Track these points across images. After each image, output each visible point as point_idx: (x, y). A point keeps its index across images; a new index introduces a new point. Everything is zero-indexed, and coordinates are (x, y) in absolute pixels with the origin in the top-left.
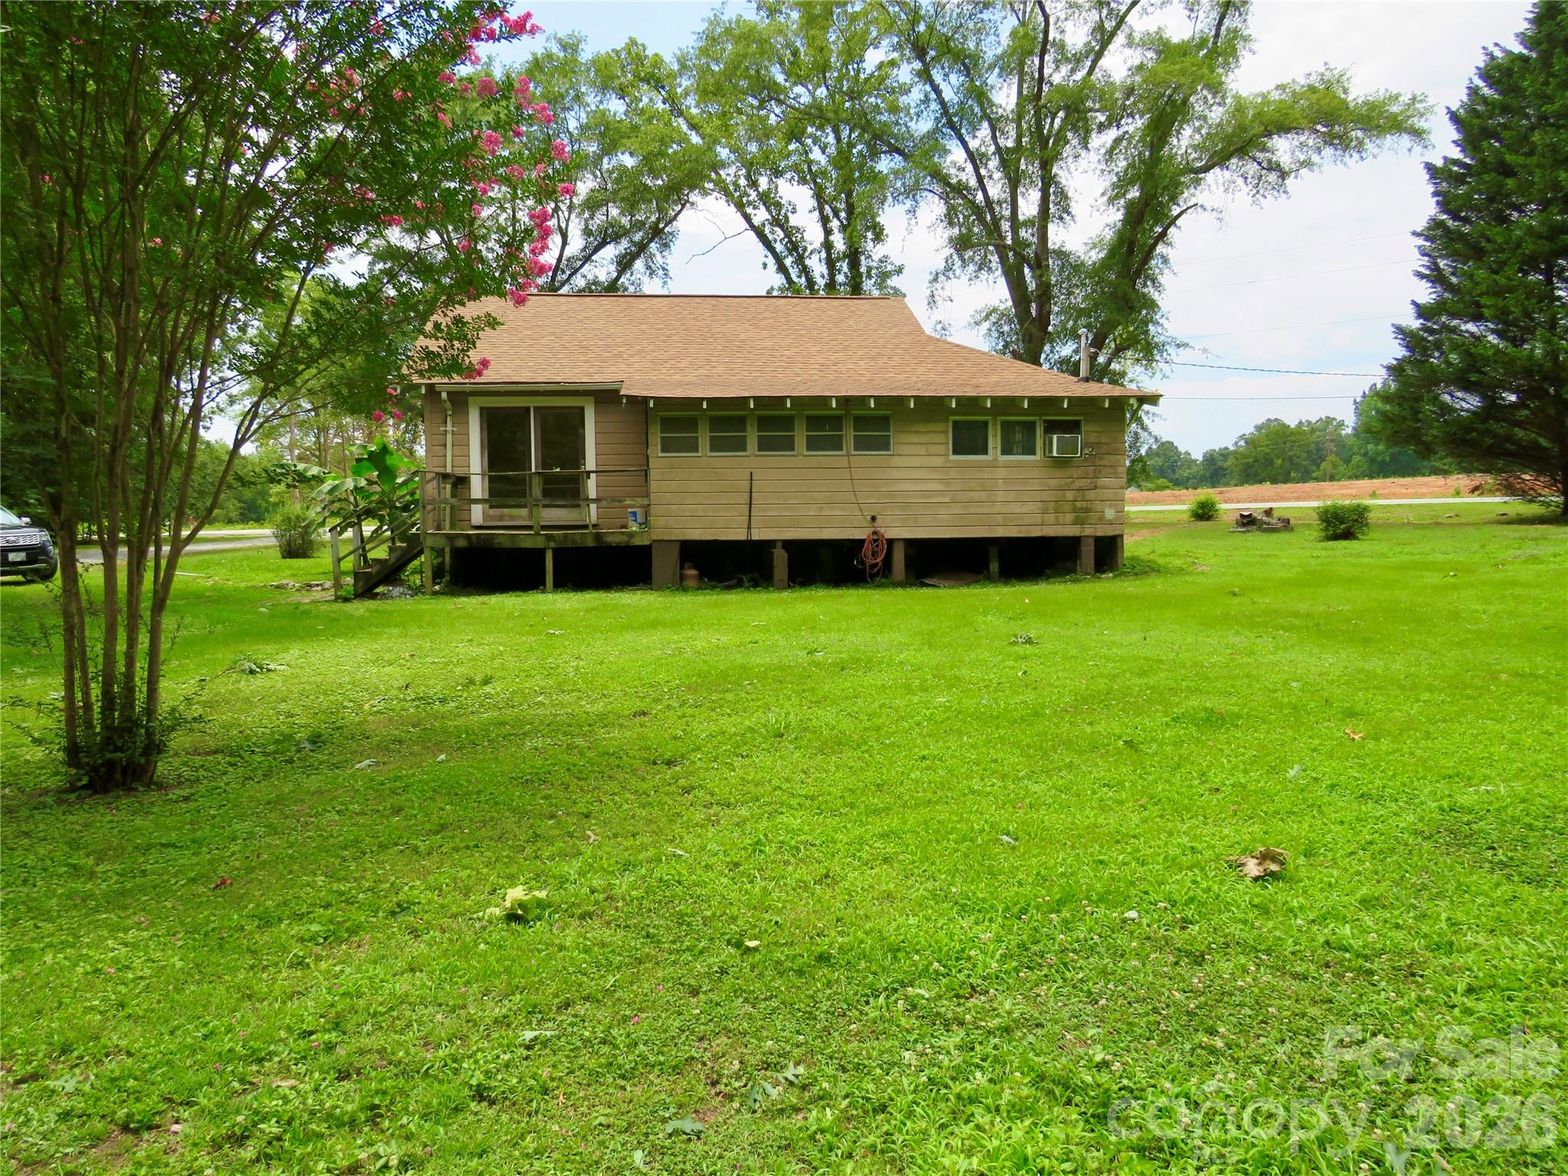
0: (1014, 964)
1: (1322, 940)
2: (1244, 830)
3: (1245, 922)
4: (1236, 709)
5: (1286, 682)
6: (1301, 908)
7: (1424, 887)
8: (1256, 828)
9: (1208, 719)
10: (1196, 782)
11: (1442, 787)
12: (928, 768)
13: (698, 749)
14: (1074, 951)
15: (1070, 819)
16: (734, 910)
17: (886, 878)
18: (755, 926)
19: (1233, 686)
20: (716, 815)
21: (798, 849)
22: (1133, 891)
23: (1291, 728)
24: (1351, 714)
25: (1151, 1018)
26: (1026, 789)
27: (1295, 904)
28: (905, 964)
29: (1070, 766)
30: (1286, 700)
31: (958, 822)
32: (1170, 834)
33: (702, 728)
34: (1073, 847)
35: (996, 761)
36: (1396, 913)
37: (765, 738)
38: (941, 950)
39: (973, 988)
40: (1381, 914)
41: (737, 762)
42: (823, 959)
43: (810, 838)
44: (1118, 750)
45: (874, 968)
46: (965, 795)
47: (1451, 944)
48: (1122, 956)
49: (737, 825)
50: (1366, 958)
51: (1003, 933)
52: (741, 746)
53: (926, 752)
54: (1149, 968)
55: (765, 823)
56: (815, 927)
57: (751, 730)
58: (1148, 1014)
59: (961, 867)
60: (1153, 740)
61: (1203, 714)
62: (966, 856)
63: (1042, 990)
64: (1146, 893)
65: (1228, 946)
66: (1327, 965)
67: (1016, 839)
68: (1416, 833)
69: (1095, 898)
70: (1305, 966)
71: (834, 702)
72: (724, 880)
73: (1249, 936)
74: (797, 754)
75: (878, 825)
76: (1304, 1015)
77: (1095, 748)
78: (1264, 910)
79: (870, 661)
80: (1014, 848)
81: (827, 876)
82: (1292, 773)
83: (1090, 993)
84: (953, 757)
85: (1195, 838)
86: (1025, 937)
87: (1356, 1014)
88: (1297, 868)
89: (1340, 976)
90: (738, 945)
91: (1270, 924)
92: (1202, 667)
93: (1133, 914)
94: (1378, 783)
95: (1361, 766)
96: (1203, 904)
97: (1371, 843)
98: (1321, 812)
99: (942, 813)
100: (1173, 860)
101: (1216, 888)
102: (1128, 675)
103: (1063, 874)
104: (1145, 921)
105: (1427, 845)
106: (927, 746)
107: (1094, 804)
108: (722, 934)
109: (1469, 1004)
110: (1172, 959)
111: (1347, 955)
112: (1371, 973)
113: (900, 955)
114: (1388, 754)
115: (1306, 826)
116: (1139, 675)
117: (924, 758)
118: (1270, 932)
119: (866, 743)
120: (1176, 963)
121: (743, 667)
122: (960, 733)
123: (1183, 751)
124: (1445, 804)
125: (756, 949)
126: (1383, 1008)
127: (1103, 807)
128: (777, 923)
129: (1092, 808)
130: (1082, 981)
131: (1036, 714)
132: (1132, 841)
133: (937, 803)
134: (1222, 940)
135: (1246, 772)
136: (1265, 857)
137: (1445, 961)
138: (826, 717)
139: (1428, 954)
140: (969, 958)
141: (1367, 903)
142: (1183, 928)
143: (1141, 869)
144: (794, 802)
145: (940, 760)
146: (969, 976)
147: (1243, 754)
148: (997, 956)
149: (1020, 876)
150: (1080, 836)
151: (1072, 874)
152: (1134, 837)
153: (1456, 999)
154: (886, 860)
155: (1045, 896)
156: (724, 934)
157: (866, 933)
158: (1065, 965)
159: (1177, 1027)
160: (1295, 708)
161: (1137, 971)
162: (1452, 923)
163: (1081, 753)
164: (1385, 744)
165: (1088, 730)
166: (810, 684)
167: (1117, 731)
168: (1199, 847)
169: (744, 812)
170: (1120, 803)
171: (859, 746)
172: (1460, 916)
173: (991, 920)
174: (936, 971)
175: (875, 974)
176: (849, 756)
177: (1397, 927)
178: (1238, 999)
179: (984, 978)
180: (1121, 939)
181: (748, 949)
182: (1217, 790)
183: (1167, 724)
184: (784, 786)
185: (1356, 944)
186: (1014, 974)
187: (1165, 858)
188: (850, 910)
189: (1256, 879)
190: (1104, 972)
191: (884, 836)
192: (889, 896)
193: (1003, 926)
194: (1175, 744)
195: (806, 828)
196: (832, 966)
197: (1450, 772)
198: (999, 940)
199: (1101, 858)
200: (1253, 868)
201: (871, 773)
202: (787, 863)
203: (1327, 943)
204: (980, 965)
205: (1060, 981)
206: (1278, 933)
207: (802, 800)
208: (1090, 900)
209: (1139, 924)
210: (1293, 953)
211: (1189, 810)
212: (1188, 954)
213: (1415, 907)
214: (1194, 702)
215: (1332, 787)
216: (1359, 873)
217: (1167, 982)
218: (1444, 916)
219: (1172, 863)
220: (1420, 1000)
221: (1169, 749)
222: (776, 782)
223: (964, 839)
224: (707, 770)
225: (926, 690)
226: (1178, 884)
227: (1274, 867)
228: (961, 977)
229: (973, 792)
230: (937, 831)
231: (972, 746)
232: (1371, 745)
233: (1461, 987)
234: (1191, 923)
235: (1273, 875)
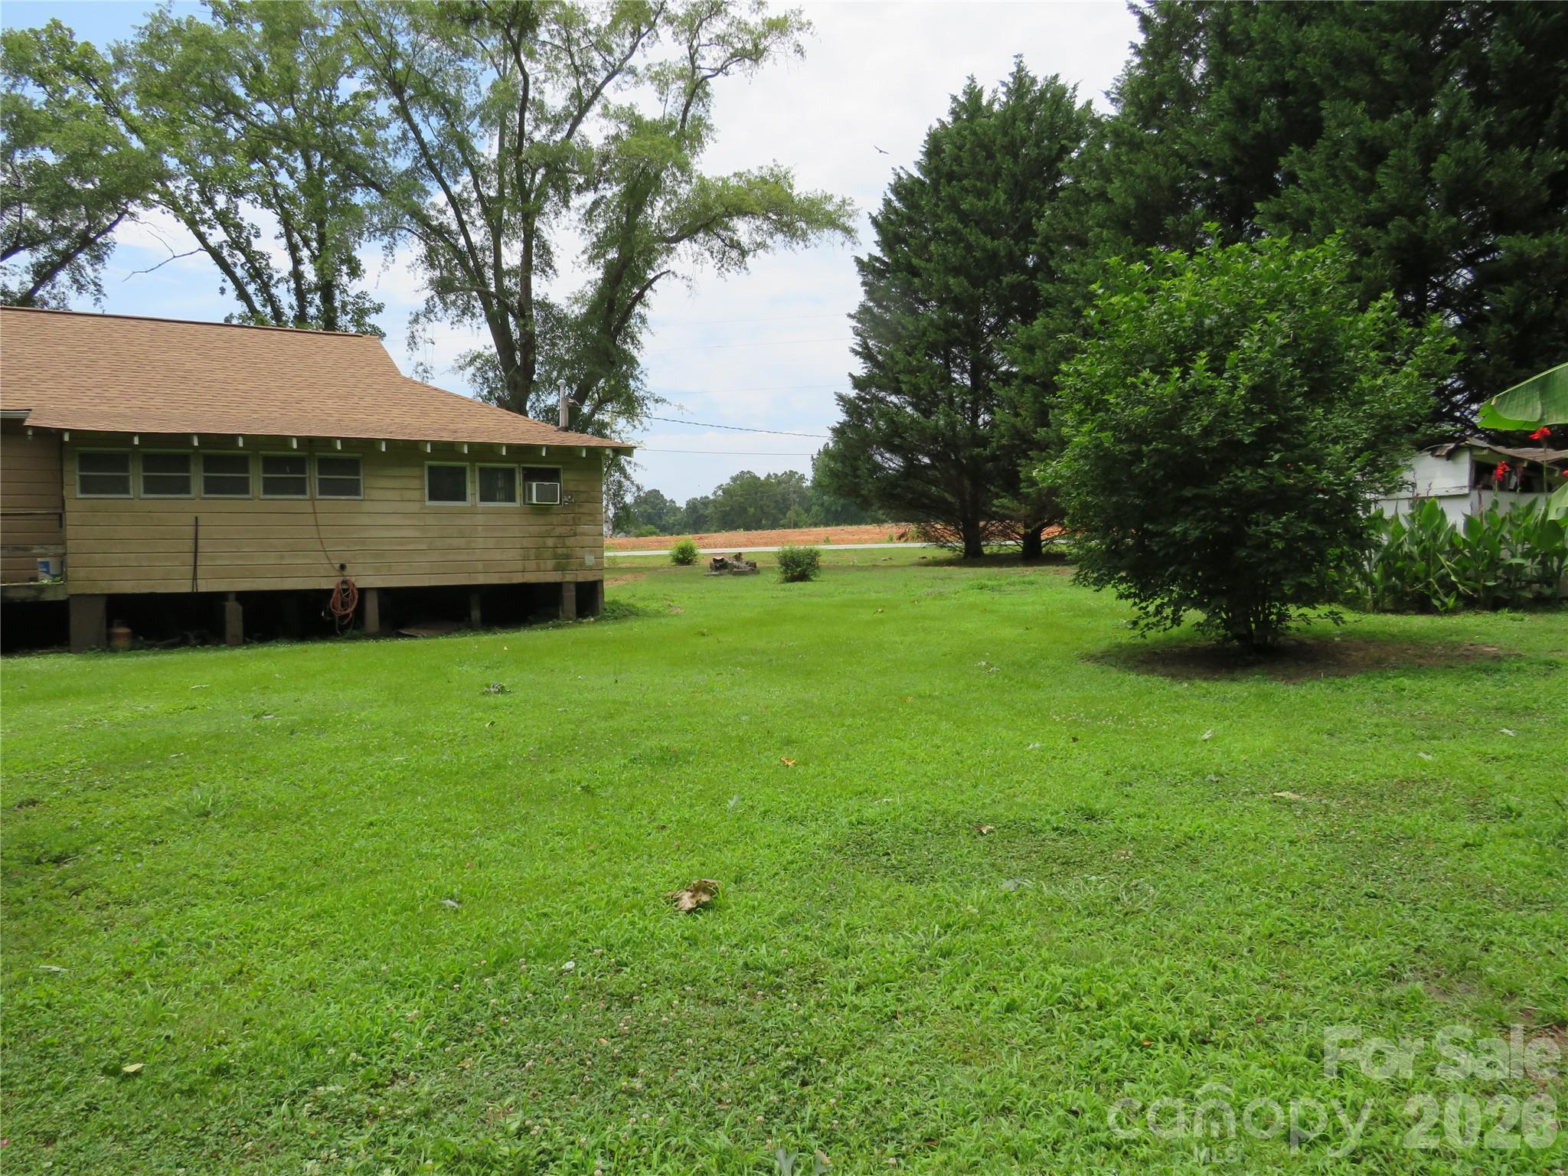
0: (442, 1039)
1: (740, 962)
2: (684, 865)
3: (675, 956)
4: (689, 746)
5: (737, 716)
6: (726, 934)
7: (832, 898)
8: (694, 861)
9: (663, 758)
10: (645, 822)
11: (854, 804)
12: (374, 835)
13: (99, 839)
14: (507, 1014)
15: (518, 875)
16: (116, 1030)
17: (312, 965)
18: (141, 1045)
19: (690, 724)
20: (110, 917)
21: (209, 946)
22: (572, 940)
23: (736, 760)
24: (789, 742)
25: (576, 1071)
26: (477, 848)
27: (721, 931)
28: (318, 1060)
29: (524, 819)
30: (734, 734)
31: (399, 891)
32: (615, 877)
33: (107, 813)
34: (519, 903)
35: (449, 820)
36: (807, 925)
37: (186, 819)
38: (361, 1036)
39: (395, 1073)
40: (794, 929)
41: (146, 850)
42: (221, 1071)
43: (224, 930)
44: (575, 797)
45: (281, 1071)
46: (412, 860)
47: (847, 948)
48: (555, 1011)
49: (138, 925)
50: (778, 974)
51: (432, 1007)
52: (154, 833)
53: (373, 818)
54: (580, 1018)
55: (172, 919)
56: (215, 1035)
57: (170, 810)
58: (573, 1068)
59: (396, 941)
60: (610, 783)
61: (658, 754)
62: (405, 927)
63: (467, 1063)
64: (586, 941)
65: (658, 983)
66: (744, 987)
67: (459, 902)
68: (830, 848)
69: (533, 954)
70: (723, 990)
71: (276, 771)
72: (108, 996)
73: (677, 970)
74: (225, 834)
75: (308, 905)
76: (719, 1040)
77: (552, 797)
78: (693, 942)
79: (326, 721)
80: (457, 912)
81: (240, 972)
82: (731, 803)
83: (518, 1056)
84: (404, 820)
85: (638, 878)
86: (456, 1009)
87: (765, 1030)
88: (726, 897)
89: (753, 995)
90: (112, 1071)
91: (698, 955)
92: (666, 705)
93: (570, 965)
94: (803, 805)
95: (791, 790)
96: (637, 945)
97: (792, 862)
98: (753, 838)
99: (384, 883)
100: (614, 903)
101: (651, 926)
102: (594, 720)
103: (503, 934)
104: (580, 971)
105: (838, 858)
106: (376, 811)
107: (546, 855)
108: (98, 1062)
109: (857, 1002)
110: (602, 1005)
111: (762, 974)
112: (780, 987)
113: (314, 1051)
114: (813, 777)
115: (738, 853)
116: (605, 719)
117: (371, 824)
118: (697, 962)
119: (307, 813)
120: (608, 1009)
121: (172, 738)
122: (415, 793)
123: (637, 792)
124: (853, 819)
125: (137, 1074)
126: (786, 1020)
127: (554, 857)
128: (168, 1037)
129: (542, 860)
130: (512, 1044)
131: (498, 766)
132: (580, 888)
133: (379, 872)
134: (652, 978)
135: (691, 806)
136: (697, 890)
137: (842, 964)
138: (265, 786)
139: (829, 960)
140: (393, 1041)
141: (783, 921)
142: (618, 971)
143: (583, 917)
144: (211, 891)
145: (389, 824)
146: (391, 1061)
147: (691, 790)
148: (424, 1033)
149: (460, 941)
150: (528, 890)
151: (514, 931)
152: (581, 884)
153: (848, 999)
154: (313, 944)
155: (482, 959)
156: (101, 1060)
157: (278, 1032)
158: (496, 1030)
159: (601, 1075)
160: (741, 740)
161: (566, 1023)
162: (850, 928)
163: (538, 803)
164: (812, 769)
165: (548, 778)
166: (250, 751)
167: (577, 778)
168: (641, 886)
169: (148, 909)
170: (571, 850)
171: (299, 818)
172: (857, 921)
173: (422, 995)
174: (355, 1063)
175: (282, 1078)
176: (287, 832)
177: (807, 938)
178: (660, 1036)
179: (407, 1061)
180: (555, 994)
181: (128, 1075)
182: (663, 827)
183: (625, 766)
184: (201, 873)
185: (769, 962)
186: (440, 1051)
187: (608, 903)
188: (263, 1008)
189: (689, 912)
190: (535, 1031)
191: (314, 917)
192: (311, 986)
193: (433, 1000)
194: (630, 785)
195: (222, 919)
196: (232, 1078)
197: (861, 789)
198: (428, 1016)
199: (545, 910)
200: (687, 901)
201: (308, 848)
202: (193, 964)
203: (746, 965)
204: (404, 1048)
205: (489, 1050)
206: (703, 963)
207: (221, 887)
208: (527, 956)
209: (575, 975)
210: (715, 980)
211: (634, 850)
212: (620, 997)
213: (821, 918)
214: (653, 743)
215: (765, 812)
216: (779, 893)
217: (596, 1030)
218: (843, 922)
219: (613, 905)
220: (818, 1005)
221: (623, 791)
222: (192, 871)
223: (404, 909)
224: (106, 864)
225: (384, 749)
226: (616, 928)
227: (705, 898)
228: (382, 1063)
229: (420, 856)
230: (374, 905)
231: (425, 806)
232: (801, 770)
233: (851, 987)
234: (626, 965)
235: (705, 906)
